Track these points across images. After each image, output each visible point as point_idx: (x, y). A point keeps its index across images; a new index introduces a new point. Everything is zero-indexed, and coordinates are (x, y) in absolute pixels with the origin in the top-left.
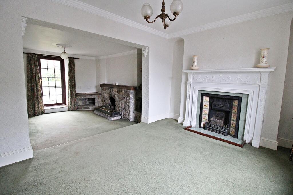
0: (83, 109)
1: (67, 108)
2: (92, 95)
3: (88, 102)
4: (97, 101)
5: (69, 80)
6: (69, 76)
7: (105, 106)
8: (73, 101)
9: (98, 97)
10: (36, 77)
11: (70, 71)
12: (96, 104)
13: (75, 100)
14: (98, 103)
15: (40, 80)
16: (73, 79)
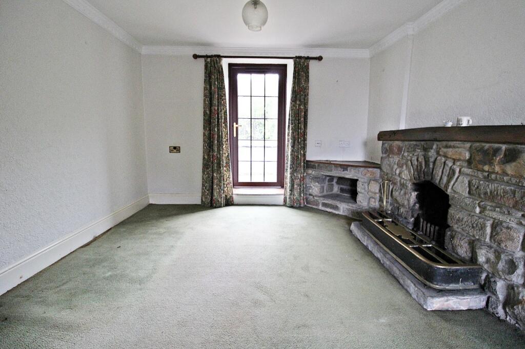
0: (321, 207)
1: (283, 197)
2: (349, 169)
3: (336, 189)
4: (364, 189)
5: (292, 120)
6: (292, 110)
7: (391, 216)
8: (297, 181)
9: (368, 175)
10: (218, 114)
11: (296, 96)
12: (359, 198)
13: (303, 178)
14: (369, 196)
15: (235, 124)
16: (302, 119)
